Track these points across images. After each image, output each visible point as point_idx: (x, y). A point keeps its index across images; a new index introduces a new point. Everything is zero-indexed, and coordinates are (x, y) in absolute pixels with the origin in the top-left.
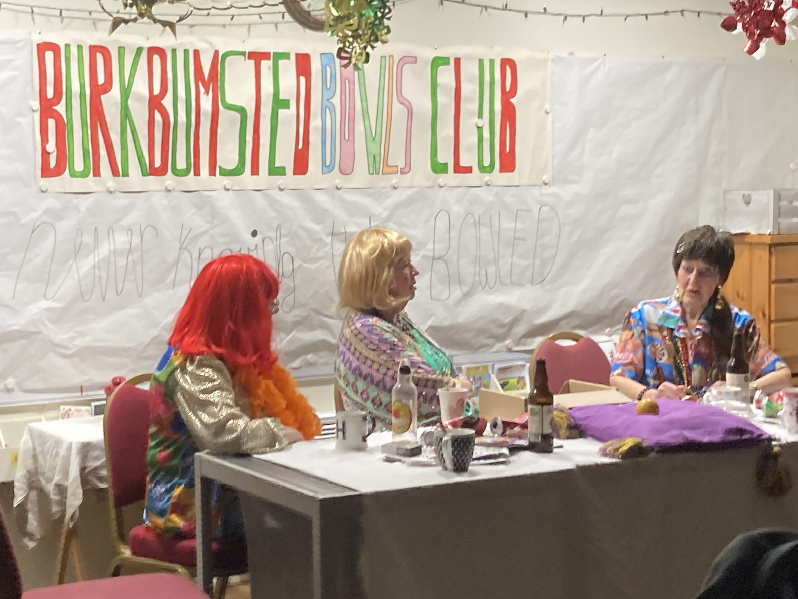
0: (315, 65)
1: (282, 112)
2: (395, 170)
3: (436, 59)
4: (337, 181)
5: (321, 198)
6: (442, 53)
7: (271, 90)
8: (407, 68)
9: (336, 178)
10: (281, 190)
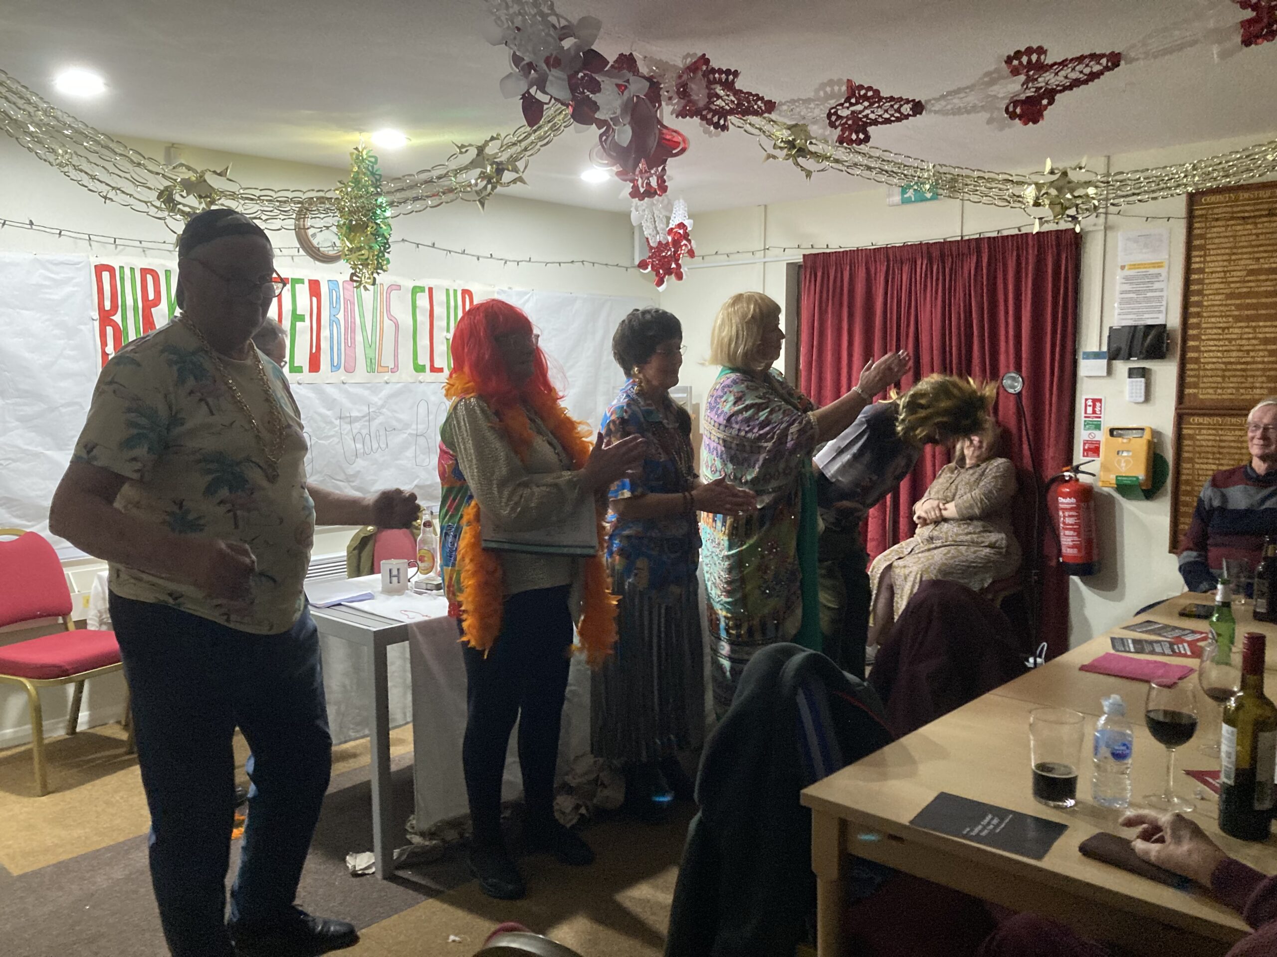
0: (324, 289)
1: (299, 324)
2: (386, 370)
3: (414, 288)
4: (343, 378)
5: (330, 390)
6: (418, 283)
7: (290, 308)
8: (394, 294)
9: (341, 375)
10: (299, 384)
